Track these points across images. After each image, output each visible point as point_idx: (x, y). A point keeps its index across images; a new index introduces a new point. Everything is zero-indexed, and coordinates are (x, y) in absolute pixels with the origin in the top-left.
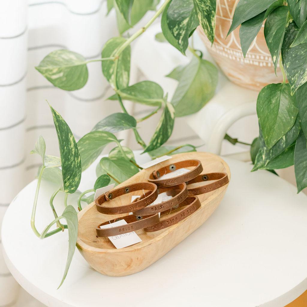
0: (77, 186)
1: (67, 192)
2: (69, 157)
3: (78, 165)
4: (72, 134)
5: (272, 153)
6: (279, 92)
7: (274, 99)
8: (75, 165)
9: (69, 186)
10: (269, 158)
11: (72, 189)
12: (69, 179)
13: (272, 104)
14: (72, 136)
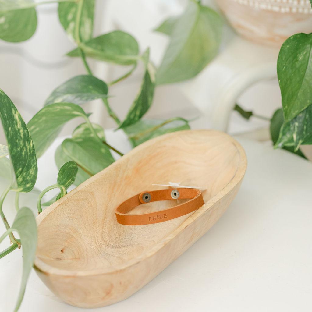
0: (34, 181)
1: (21, 191)
2: (17, 141)
3: (31, 152)
4: (17, 110)
5: (307, 129)
6: (308, 46)
7: (302, 54)
8: (26, 153)
9: (22, 182)
10: (302, 137)
11: (28, 186)
12: (21, 172)
13: (298, 62)
14: (17, 112)
